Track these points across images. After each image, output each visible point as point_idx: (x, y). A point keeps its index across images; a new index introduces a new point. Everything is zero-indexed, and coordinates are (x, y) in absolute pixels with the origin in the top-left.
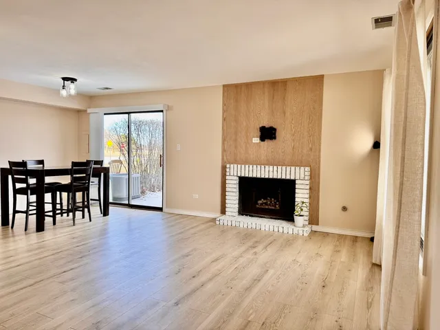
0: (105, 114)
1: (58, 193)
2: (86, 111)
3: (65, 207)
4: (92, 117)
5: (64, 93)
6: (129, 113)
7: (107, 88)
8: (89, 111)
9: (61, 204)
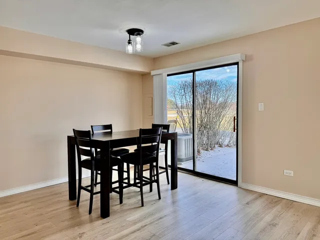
0: (168, 75)
1: (125, 164)
2: (150, 73)
3: (132, 182)
4: (155, 79)
5: (130, 48)
6: (193, 71)
7: (173, 44)
8: (153, 73)
9: (128, 178)
